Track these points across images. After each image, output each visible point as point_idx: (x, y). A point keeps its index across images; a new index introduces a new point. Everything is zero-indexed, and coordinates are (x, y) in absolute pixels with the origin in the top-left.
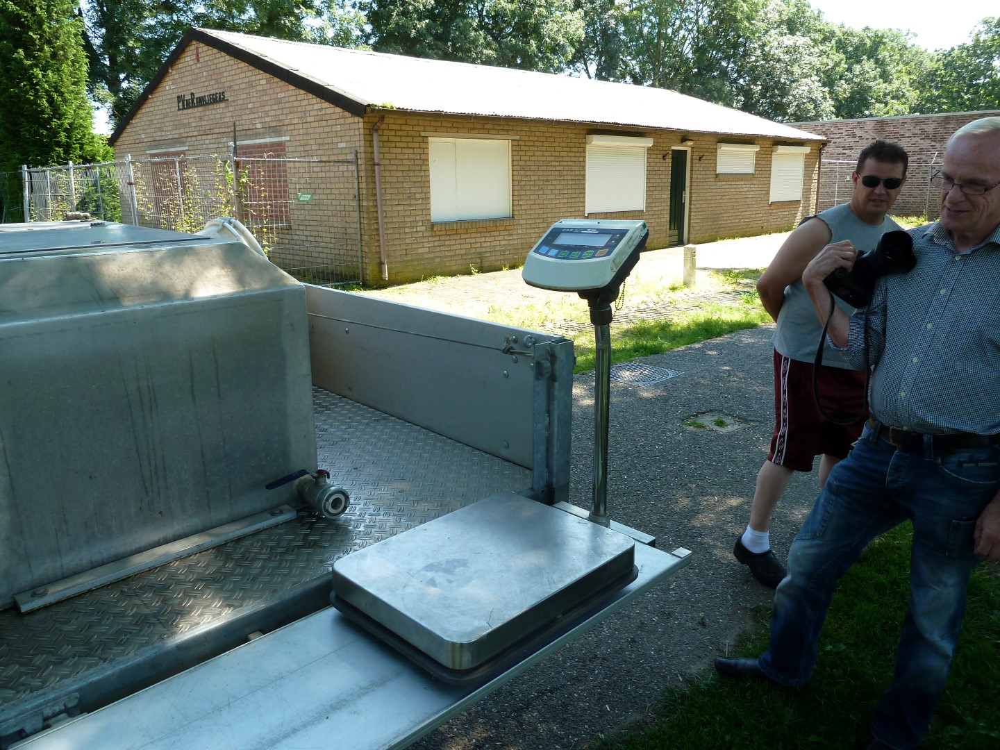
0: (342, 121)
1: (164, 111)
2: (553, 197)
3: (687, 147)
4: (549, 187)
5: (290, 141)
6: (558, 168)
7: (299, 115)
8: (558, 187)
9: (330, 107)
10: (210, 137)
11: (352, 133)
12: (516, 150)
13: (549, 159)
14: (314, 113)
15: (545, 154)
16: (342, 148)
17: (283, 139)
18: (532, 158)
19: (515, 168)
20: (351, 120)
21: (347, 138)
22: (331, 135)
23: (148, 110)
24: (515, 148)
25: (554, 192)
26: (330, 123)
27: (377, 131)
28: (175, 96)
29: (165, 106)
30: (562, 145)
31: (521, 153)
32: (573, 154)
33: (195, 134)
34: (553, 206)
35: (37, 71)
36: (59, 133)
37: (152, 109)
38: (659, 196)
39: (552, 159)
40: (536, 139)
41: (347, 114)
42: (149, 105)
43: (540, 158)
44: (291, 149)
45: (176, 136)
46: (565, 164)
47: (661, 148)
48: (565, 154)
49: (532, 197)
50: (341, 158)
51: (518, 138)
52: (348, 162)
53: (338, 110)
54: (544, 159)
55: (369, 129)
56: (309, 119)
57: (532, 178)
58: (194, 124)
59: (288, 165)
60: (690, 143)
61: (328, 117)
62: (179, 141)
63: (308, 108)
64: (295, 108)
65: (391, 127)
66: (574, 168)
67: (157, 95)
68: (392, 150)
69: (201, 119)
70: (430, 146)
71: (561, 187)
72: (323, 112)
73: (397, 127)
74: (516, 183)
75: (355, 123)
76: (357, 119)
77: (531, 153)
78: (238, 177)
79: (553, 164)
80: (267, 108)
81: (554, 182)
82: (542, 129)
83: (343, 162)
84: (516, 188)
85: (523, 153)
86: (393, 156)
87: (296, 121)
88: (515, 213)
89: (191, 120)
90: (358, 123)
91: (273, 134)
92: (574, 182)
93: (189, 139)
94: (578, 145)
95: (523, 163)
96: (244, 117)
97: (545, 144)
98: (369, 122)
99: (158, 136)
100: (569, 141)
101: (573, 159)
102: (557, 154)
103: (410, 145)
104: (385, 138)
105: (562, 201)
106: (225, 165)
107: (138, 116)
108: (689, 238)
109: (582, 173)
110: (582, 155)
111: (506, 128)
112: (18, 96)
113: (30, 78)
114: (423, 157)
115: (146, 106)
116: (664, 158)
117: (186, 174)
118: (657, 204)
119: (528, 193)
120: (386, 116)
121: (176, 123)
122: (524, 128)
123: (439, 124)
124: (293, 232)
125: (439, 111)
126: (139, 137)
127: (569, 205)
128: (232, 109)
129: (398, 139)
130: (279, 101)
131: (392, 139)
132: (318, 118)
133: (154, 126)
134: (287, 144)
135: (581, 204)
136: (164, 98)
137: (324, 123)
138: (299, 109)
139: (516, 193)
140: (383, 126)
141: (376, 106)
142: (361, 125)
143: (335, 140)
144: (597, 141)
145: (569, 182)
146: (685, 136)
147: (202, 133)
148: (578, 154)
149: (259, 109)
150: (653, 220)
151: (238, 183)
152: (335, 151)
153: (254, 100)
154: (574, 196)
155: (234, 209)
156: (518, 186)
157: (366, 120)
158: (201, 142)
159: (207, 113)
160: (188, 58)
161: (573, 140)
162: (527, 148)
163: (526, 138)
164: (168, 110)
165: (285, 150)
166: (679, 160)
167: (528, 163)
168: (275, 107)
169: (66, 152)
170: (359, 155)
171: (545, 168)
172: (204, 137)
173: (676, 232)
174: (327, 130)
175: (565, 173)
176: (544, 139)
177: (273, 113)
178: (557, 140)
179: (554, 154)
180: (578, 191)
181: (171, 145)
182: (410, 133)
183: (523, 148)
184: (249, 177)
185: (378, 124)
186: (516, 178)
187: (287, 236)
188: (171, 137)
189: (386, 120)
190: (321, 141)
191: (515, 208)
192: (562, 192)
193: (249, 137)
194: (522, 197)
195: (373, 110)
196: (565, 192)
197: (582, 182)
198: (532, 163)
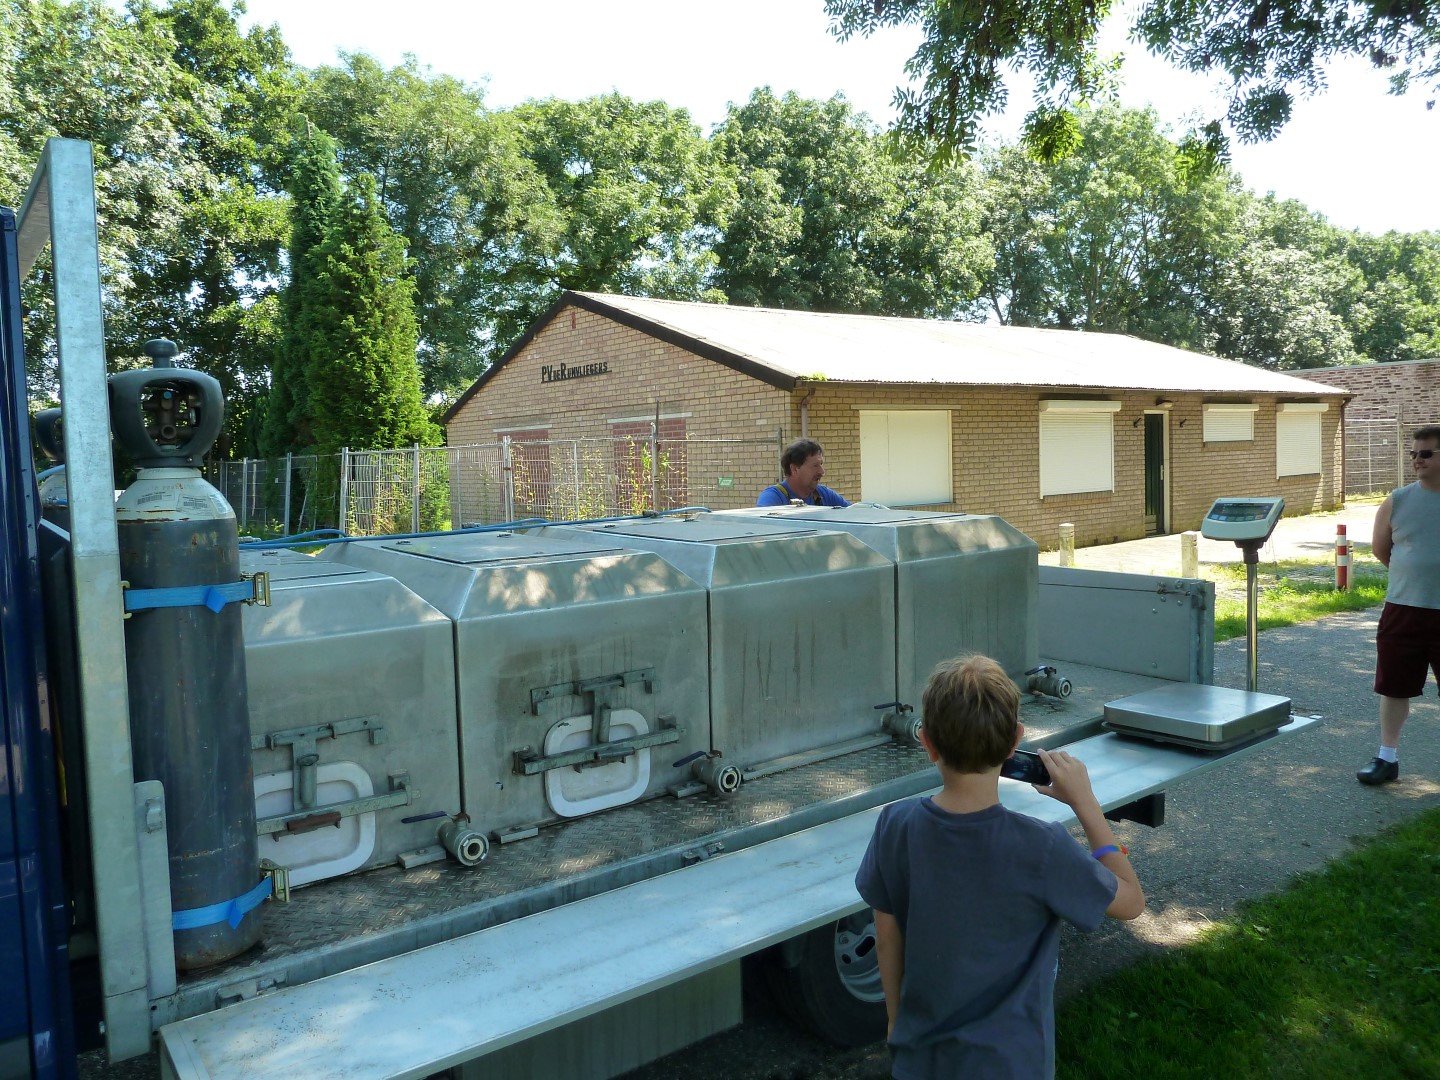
0: (763, 395)
1: (522, 384)
2: (1001, 476)
3: (1164, 410)
4: (997, 465)
5: (692, 417)
6: (1006, 442)
7: (706, 388)
8: (1006, 464)
10: (584, 413)
11: (775, 408)
12: (957, 422)
13: (995, 431)
14: (727, 386)
15: (991, 425)
16: (761, 425)
17: (683, 415)
18: (975, 431)
19: (956, 443)
20: (775, 394)
21: (769, 415)
22: (746, 410)
23: (500, 382)
24: (956, 419)
25: (1003, 470)
26: (746, 397)
27: (805, 405)
29: (525, 378)
30: (1010, 413)
31: (963, 425)
32: (1023, 424)
33: (564, 409)
34: (1001, 487)
35: (367, 340)
36: (384, 409)
37: (506, 381)
38: (1130, 473)
39: (999, 430)
40: (979, 407)
41: (769, 387)
42: (502, 377)
43: (985, 431)
44: (693, 427)
45: (537, 412)
46: (1015, 436)
47: (1131, 413)
48: (1014, 424)
49: (976, 477)
50: (760, 436)
51: (959, 407)
52: (769, 441)
53: (759, 382)
54: (989, 431)
55: (797, 404)
56: (718, 393)
57: (977, 454)
58: (562, 399)
59: (689, 445)
60: (1168, 406)
61: (744, 391)
62: (540, 417)
63: (718, 381)
64: (701, 381)
65: (820, 400)
66: (1024, 441)
67: (514, 365)
68: (821, 427)
69: (572, 392)
70: (861, 420)
71: (1010, 464)
72: (739, 385)
73: (826, 400)
74: (957, 461)
75: (779, 397)
76: (782, 393)
77: (975, 425)
78: (659, 460)
79: (1001, 436)
80: (663, 381)
81: (1002, 459)
82: (986, 396)
83: (763, 441)
84: (958, 466)
85: (965, 425)
86: (821, 433)
87: (700, 395)
88: (957, 496)
89: (558, 394)
90: (785, 398)
91: (671, 410)
92: (1025, 458)
93: (555, 416)
94: (1029, 413)
95: (965, 437)
96: (631, 391)
97: (991, 413)
98: (797, 396)
99: (511, 412)
100: (1018, 408)
101: (1024, 430)
102: (1005, 424)
103: (840, 420)
104: (813, 414)
105: (1012, 481)
106: (642, 447)
107: (486, 389)
108: (1171, 525)
109: (1035, 446)
110: (1035, 424)
111: (945, 396)
112: (342, 368)
113: (358, 348)
114: (854, 433)
115: (497, 378)
116: (1135, 424)
117: (586, 458)
118: (1129, 483)
119: (972, 472)
120: (816, 388)
121: (538, 397)
122: (967, 396)
123: (871, 395)
125: (873, 381)
126: (484, 413)
127: (1021, 486)
128: (614, 381)
129: (826, 414)
130: (680, 373)
131: (820, 414)
132: (732, 392)
133: (506, 401)
134: (689, 421)
135: (1034, 485)
136: (525, 369)
137: (739, 397)
138: (707, 382)
139: (957, 473)
140: (813, 400)
141: (807, 378)
142: (788, 400)
143: (752, 416)
144: (1053, 407)
145: (1021, 458)
146: (1160, 397)
147: (572, 408)
148: (1029, 424)
149: (653, 382)
150: (1124, 503)
151: (659, 467)
152: (752, 429)
153: (647, 371)
154: (1026, 474)
156: (960, 464)
157: (794, 393)
158: (571, 420)
159: (582, 386)
160: (561, 324)
161: (1024, 408)
162: (970, 419)
163: (969, 407)
164: (528, 383)
165: (684, 428)
166: (1153, 426)
167: (971, 437)
168: (674, 380)
169: (391, 431)
170: (783, 433)
171: (991, 442)
172: (574, 414)
173: (1153, 518)
174: (744, 404)
175: (1015, 447)
176: (989, 407)
177: (671, 386)
178: (1004, 408)
179: (1001, 424)
180: (1030, 469)
181: (527, 423)
182: (840, 406)
183: (965, 419)
184: (669, 461)
185: (807, 398)
186: (957, 455)
189: (817, 393)
190: (734, 418)
191: (957, 491)
192: (1011, 470)
193: (637, 413)
194: (966, 478)
195: (804, 384)
196: (1015, 470)
197: (1035, 458)
198: (976, 437)
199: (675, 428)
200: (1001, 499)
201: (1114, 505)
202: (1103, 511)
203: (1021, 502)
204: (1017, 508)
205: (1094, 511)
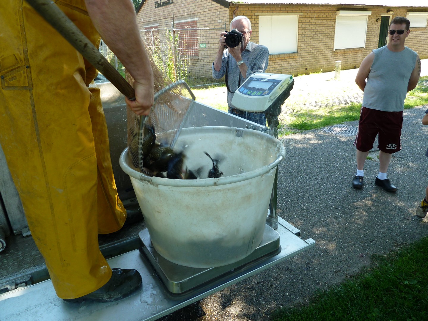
0: (220, 10)
1: (150, 9)
2: (318, 42)
3: (390, 15)
4: (316, 37)
5: (198, 20)
6: (321, 28)
7: (202, 8)
8: (320, 37)
9: (215, 4)
10: (167, 19)
11: (224, 15)
13: (317, 23)
14: (209, 7)
15: (315, 21)
16: (220, 22)
17: (195, 19)
18: (308, 24)
19: (300, 29)
20: (223, 9)
21: (222, 18)
22: (215, 17)
24: (300, 19)
25: (319, 39)
26: (215, 11)
27: (235, 14)
28: (154, 2)
29: (150, 7)
30: (324, 16)
31: (303, 21)
32: (329, 21)
33: (162, 18)
34: (318, 46)
37: (145, 8)
38: (373, 40)
39: (319, 23)
40: (311, 14)
41: (222, 7)
42: (144, 7)
44: (199, 24)
45: (155, 20)
46: (325, 25)
47: (376, 16)
48: (325, 21)
49: (307, 42)
50: (220, 27)
51: (302, 14)
52: (222, 29)
53: (218, 5)
54: (314, 23)
55: (232, 13)
56: (207, 10)
57: (308, 33)
58: (161, 14)
59: (198, 31)
60: (392, 13)
61: (214, 9)
62: (155, 22)
63: (206, 5)
64: (201, 5)
65: (242, 12)
66: (329, 28)
67: (147, 2)
69: (164, 11)
70: (260, 20)
71: (322, 37)
72: (212, 6)
73: (244, 12)
75: (225, 11)
76: (226, 9)
77: (308, 21)
78: (174, 37)
79: (319, 26)
80: (190, 6)
81: (319, 35)
82: (314, 9)
83: (220, 29)
84: (300, 38)
85: (304, 21)
87: (201, 11)
88: (299, 50)
89: (160, 12)
91: (192, 17)
92: (329, 34)
93: (159, 21)
94: (332, 16)
95: (304, 26)
96: (180, 10)
97: (316, 16)
98: (231, 10)
99: (148, 20)
100: (328, 14)
101: (329, 23)
105: (322, 44)
106: (169, 32)
107: (140, 11)
109: (333, 30)
110: (334, 21)
111: (296, 9)
114: (256, 25)
115: (143, 7)
116: (377, 20)
117: (155, 37)
118: (371, 44)
119: (305, 40)
120: (239, 7)
121: (155, 14)
122: (305, 9)
123: (264, 9)
124: (200, 61)
125: (264, 3)
126: (141, 20)
127: (326, 46)
128: (176, 6)
132: (210, 9)
133: (146, 16)
134: (198, 21)
135: (332, 45)
136: (150, 3)
137: (212, 11)
139: (300, 41)
140: (238, 12)
141: (234, 2)
142: (228, 11)
143: (217, 19)
144: (342, 14)
145: (327, 35)
146: (389, 9)
147: (164, 18)
148: (332, 21)
149: (187, 6)
151: (174, 39)
152: (217, 24)
153: (184, 2)
154: (328, 41)
155: (173, 52)
156: (301, 37)
157: (230, 9)
158: (164, 22)
159: (166, 9)
161: (330, 14)
162: (306, 19)
163: (306, 14)
164: (151, 8)
165: (196, 24)
166: (385, 21)
167: (306, 26)
168: (193, 5)
170: (227, 25)
171: (315, 28)
172: (165, 20)
174: (214, 14)
175: (325, 30)
176: (315, 14)
177: (192, 8)
178: (321, 14)
179: (320, 21)
180: (331, 39)
181: (152, 24)
182: (250, 14)
183: (304, 19)
184: (179, 37)
185: (236, 11)
186: (300, 33)
187: (197, 63)
188: (152, 20)
189: (239, 9)
190: (211, 20)
191: (299, 48)
192: (322, 39)
193: (182, 19)
194: (303, 43)
195: (233, 5)
196: (324, 39)
197: (333, 34)
198: (308, 26)
199: (193, 24)
200: (317, 51)
201: (364, 53)
202: (359, 55)
203: (325, 52)
204: (323, 55)
205: (356, 55)
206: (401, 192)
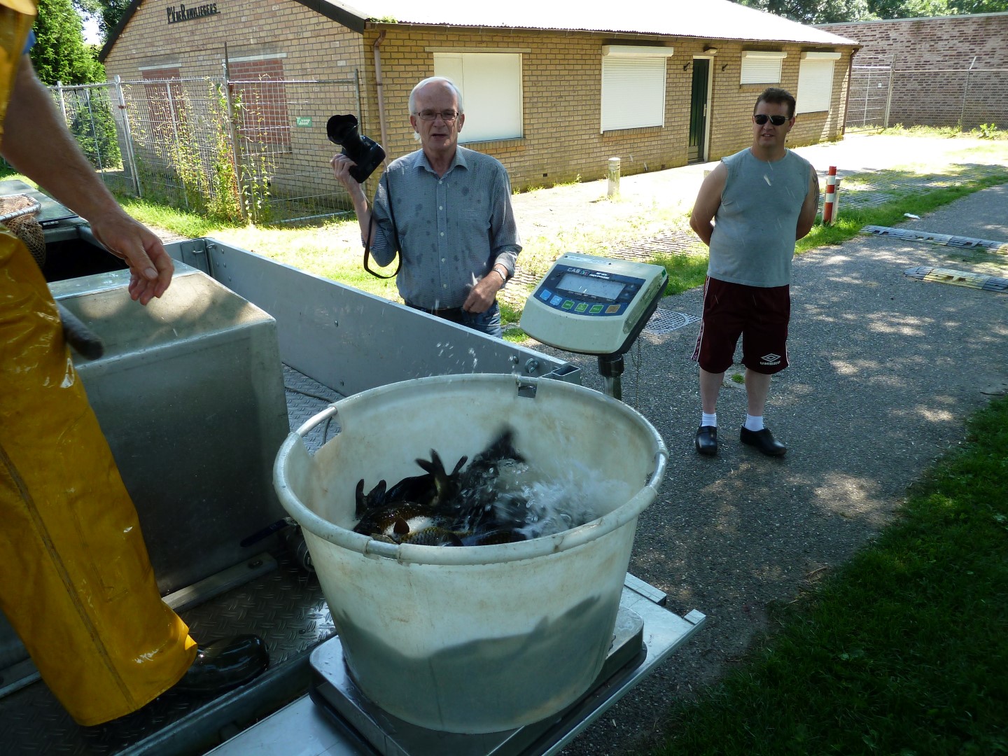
0: (340, 37)
1: (154, 25)
2: (566, 114)
3: (710, 56)
4: (563, 104)
5: (287, 58)
6: (572, 83)
7: (295, 30)
8: (571, 103)
9: (328, 22)
10: (203, 53)
11: (351, 50)
12: (527, 64)
13: (563, 73)
14: (312, 27)
15: (559, 67)
16: (341, 66)
17: (278, 56)
18: (544, 73)
19: (527, 84)
20: (350, 36)
21: (347, 56)
23: (137, 23)
24: (526, 62)
25: (568, 109)
26: (328, 39)
27: (378, 47)
28: (164, 8)
29: (155, 19)
30: (576, 57)
31: (532, 67)
32: (588, 67)
33: (188, 49)
34: (567, 124)
36: (46, 49)
37: (141, 22)
38: (679, 111)
39: (566, 72)
40: (548, 51)
41: (346, 29)
42: (138, 18)
43: (553, 73)
44: (288, 67)
45: (168, 52)
47: (682, 58)
48: (579, 67)
49: (544, 115)
50: (341, 77)
51: (529, 50)
52: (349, 82)
53: (336, 24)
54: (557, 73)
55: (370, 46)
56: (306, 35)
57: (545, 94)
58: (186, 39)
59: (285, 88)
60: (713, 52)
61: (325, 32)
62: (170, 57)
63: (305, 22)
64: (291, 23)
65: (393, 42)
66: (588, 82)
67: (146, 6)
68: (395, 68)
69: (193, 33)
70: (436, 61)
71: (575, 103)
72: (321, 27)
73: (399, 43)
74: (527, 100)
75: (354, 39)
76: (356, 35)
77: (543, 67)
78: (232, 101)
79: (567, 78)
80: (262, 22)
81: (568, 98)
82: (555, 40)
83: (343, 82)
84: (527, 105)
85: (535, 67)
86: (396, 75)
87: (291, 37)
88: (527, 132)
89: (183, 35)
90: (357, 41)
91: (269, 50)
92: (589, 98)
93: (182, 55)
94: (593, 57)
95: (534, 78)
96: (238, 32)
97: (559, 57)
98: (369, 38)
99: (149, 51)
100: (584, 52)
101: (588, 72)
102: (571, 67)
103: (414, 62)
104: (387, 55)
105: (576, 118)
106: (218, 89)
107: (128, 30)
108: (709, 154)
109: (597, 87)
110: (598, 67)
111: (516, 40)
115: (134, 19)
116: (685, 68)
117: (178, 98)
118: (677, 119)
119: (540, 110)
120: (388, 30)
121: (168, 37)
122: (537, 40)
123: (443, 37)
124: (295, 157)
125: (444, 24)
126: (129, 52)
127: (584, 122)
128: (224, 22)
129: (401, 55)
130: (273, 15)
131: (394, 55)
132: (316, 33)
133: (144, 41)
134: (284, 61)
135: (596, 121)
136: (154, 10)
137: (322, 39)
138: (295, 23)
139: (527, 111)
140: (385, 42)
141: (376, 20)
142: (361, 41)
143: (334, 57)
144: (614, 52)
145: (584, 98)
146: (707, 44)
147: (194, 48)
148: (593, 67)
149: (253, 23)
150: (672, 137)
151: (233, 108)
152: (335, 70)
153: (247, 12)
154: (588, 112)
155: (230, 136)
156: (530, 104)
157: (366, 35)
158: (194, 59)
159: (199, 27)
161: (588, 52)
162: (539, 62)
163: (538, 51)
164: (158, 24)
165: (281, 68)
166: (700, 70)
167: (540, 78)
168: (270, 21)
169: (55, 69)
170: (359, 74)
171: (558, 83)
172: (197, 53)
173: (696, 149)
174: (326, 46)
175: (579, 88)
176: (556, 51)
177: (268, 27)
178: (571, 52)
179: (567, 67)
180: (593, 107)
181: (163, 62)
182: (414, 49)
183: (534, 62)
184: (244, 102)
185: (379, 40)
186: (527, 95)
187: (289, 161)
188: (162, 52)
189: (388, 36)
190: (319, 59)
191: (527, 127)
192: (576, 108)
193: (244, 53)
194: (534, 116)
195: (373, 25)
196: (580, 108)
197: (597, 97)
198: (545, 78)
199: (274, 68)
200: (566, 134)
201: (663, 138)
202: (654, 143)
203: (584, 137)
204: (580, 142)
205: (647, 144)
206: (794, 456)
